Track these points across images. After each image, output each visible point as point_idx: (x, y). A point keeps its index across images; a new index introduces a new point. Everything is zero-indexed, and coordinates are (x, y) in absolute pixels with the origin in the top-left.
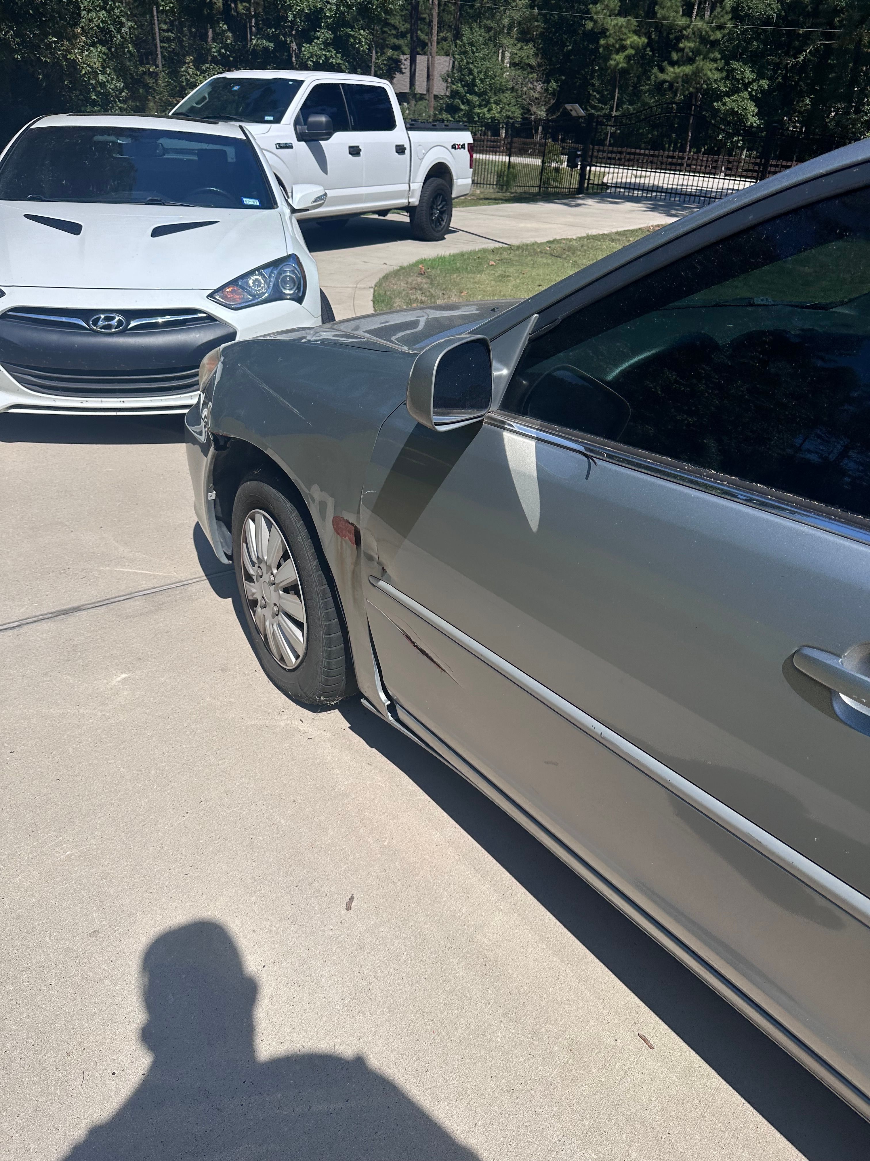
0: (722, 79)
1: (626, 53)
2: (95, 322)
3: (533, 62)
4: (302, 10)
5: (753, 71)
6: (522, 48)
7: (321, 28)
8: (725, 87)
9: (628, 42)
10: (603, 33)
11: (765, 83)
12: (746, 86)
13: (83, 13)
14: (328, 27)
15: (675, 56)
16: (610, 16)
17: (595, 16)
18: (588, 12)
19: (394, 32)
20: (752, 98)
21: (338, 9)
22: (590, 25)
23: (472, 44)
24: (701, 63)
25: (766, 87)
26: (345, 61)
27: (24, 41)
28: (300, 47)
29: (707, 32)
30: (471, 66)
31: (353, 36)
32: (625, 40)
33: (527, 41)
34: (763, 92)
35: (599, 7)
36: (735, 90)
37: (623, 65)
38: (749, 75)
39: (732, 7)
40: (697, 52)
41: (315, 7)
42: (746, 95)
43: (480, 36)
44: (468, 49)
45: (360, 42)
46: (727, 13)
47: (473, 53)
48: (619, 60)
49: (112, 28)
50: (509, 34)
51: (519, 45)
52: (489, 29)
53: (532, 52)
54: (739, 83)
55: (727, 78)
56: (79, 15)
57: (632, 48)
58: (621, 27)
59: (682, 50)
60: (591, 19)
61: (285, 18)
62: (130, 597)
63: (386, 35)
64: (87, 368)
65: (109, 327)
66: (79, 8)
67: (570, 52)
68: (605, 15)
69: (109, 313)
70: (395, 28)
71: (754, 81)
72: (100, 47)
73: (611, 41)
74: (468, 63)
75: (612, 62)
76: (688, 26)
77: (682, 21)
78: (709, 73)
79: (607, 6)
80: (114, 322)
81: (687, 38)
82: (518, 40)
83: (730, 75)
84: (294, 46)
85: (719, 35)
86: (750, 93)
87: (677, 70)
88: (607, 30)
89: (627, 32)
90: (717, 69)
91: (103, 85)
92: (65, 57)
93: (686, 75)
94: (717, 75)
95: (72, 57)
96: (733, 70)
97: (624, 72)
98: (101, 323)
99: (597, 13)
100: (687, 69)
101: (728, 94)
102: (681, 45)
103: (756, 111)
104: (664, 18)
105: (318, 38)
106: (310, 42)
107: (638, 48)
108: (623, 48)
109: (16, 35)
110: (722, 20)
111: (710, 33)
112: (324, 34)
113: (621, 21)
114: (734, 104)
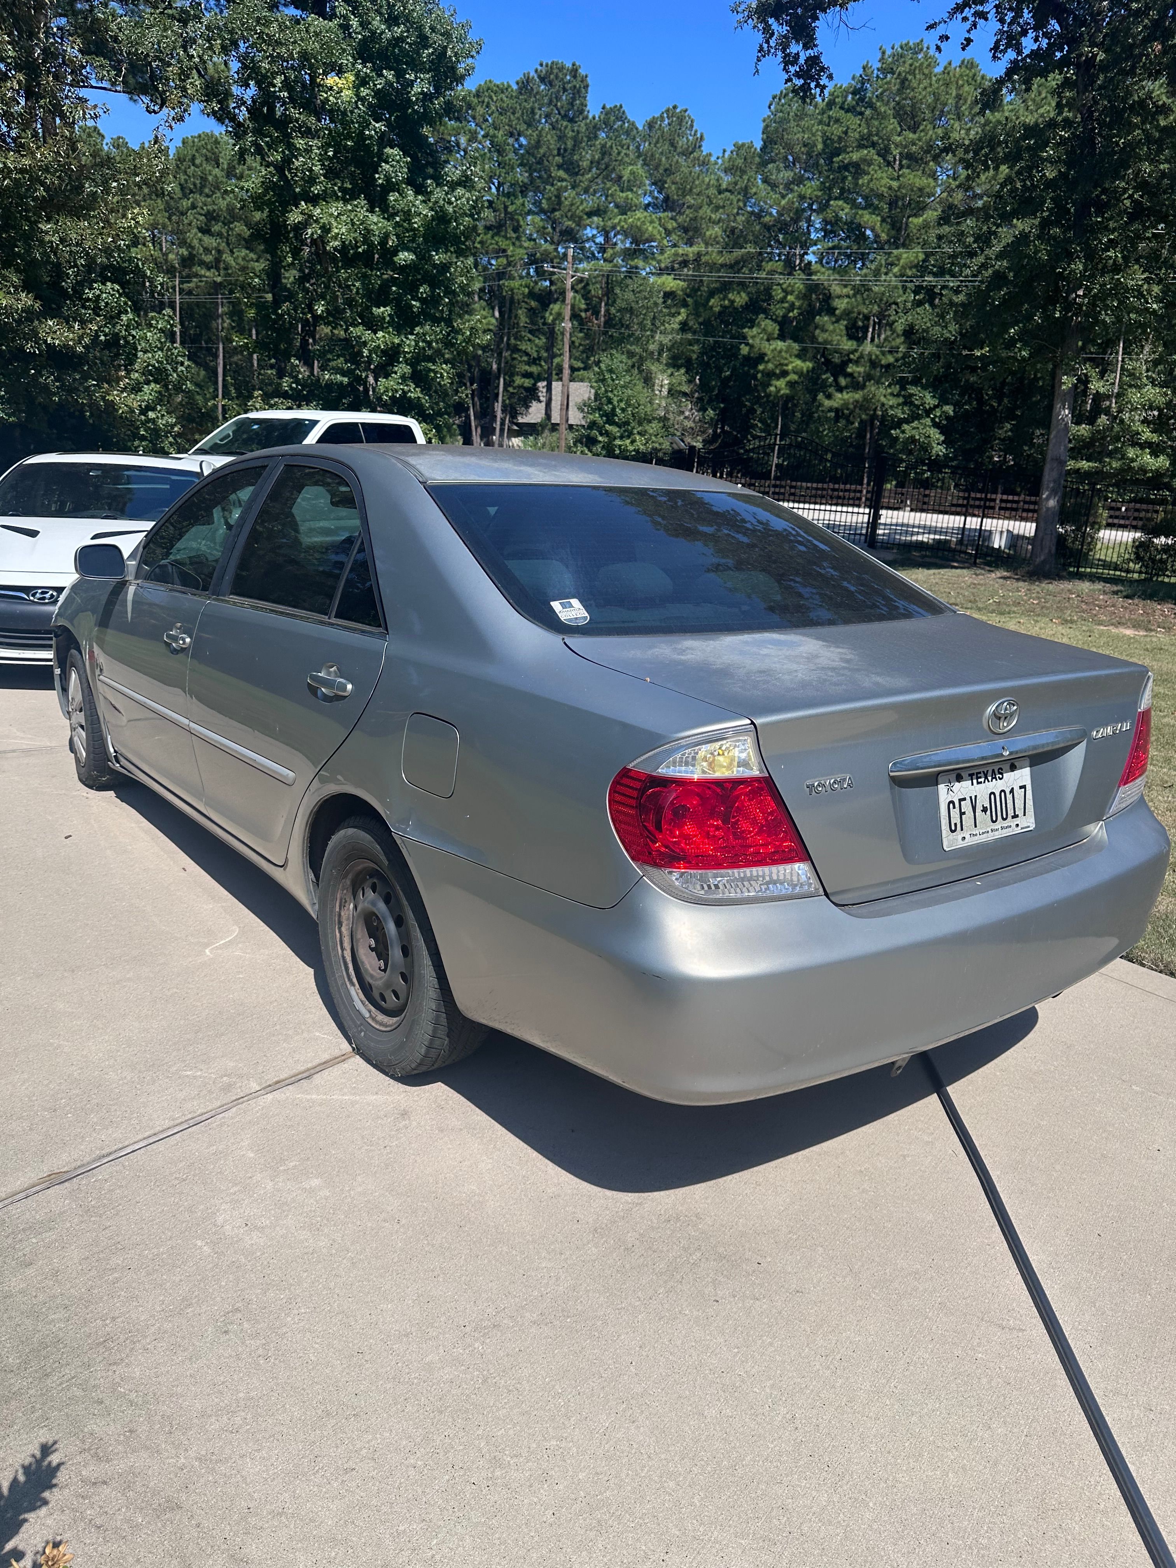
0: (899, 405)
1: (788, 379)
2: (34, 595)
3: (686, 388)
4: (379, 347)
5: (934, 397)
6: (672, 374)
7: (399, 363)
8: (903, 413)
9: (790, 367)
10: (761, 358)
11: (949, 409)
12: (928, 412)
13: (140, 354)
14: (406, 362)
15: (843, 381)
16: (768, 340)
17: (751, 341)
18: (745, 337)
19: (525, 358)
20: (935, 425)
21: (417, 344)
22: (745, 350)
23: (611, 371)
24: (873, 389)
25: (952, 413)
26: (426, 394)
27: (63, 385)
28: (376, 380)
29: (877, 356)
30: (610, 394)
31: (433, 371)
32: (787, 365)
33: (677, 367)
34: (948, 418)
35: (755, 330)
36: (914, 417)
37: (785, 391)
38: (930, 400)
39: (905, 331)
40: (869, 377)
41: (393, 343)
42: (928, 421)
43: (621, 362)
44: (607, 376)
45: (442, 376)
46: (898, 336)
47: (613, 380)
48: (780, 386)
49: (169, 367)
50: (658, 360)
51: (669, 371)
52: (631, 354)
53: (684, 378)
54: (918, 409)
55: (905, 404)
56: (135, 355)
57: (795, 373)
58: (780, 352)
59: (851, 375)
60: (747, 344)
61: (360, 353)
62: (14, 751)
63: (515, 362)
64: (24, 628)
65: (44, 598)
66: (136, 349)
67: (729, 378)
68: (762, 339)
69: (45, 589)
70: (527, 354)
71: (936, 407)
72: (153, 385)
73: (770, 366)
74: (606, 391)
75: (772, 389)
76: (856, 350)
77: (848, 345)
78: (883, 399)
79: (764, 330)
80: (48, 596)
81: (857, 362)
82: (668, 365)
83: (908, 401)
84: (371, 380)
85: (891, 359)
86: (933, 420)
87: (846, 396)
88: (765, 354)
89: (788, 356)
90: (892, 394)
91: (153, 421)
92: (103, 398)
93: (857, 402)
94: (892, 401)
95: (111, 398)
96: (911, 395)
97: (788, 398)
98: (38, 595)
99: (753, 337)
100: (858, 396)
101: (907, 421)
102: (849, 370)
103: (942, 438)
104: (826, 342)
105: (396, 373)
106: (386, 376)
107: (802, 372)
108: (785, 374)
109: (57, 380)
110: (893, 344)
111: (881, 357)
112: (403, 369)
113: (780, 345)
114: (914, 432)
